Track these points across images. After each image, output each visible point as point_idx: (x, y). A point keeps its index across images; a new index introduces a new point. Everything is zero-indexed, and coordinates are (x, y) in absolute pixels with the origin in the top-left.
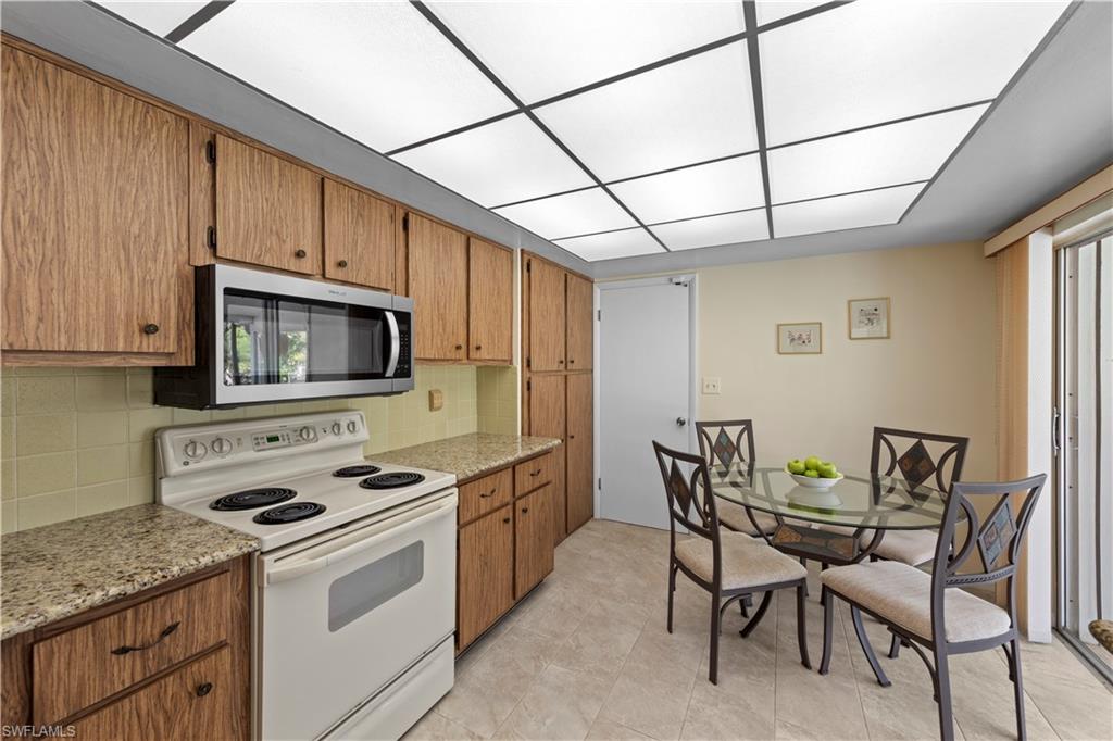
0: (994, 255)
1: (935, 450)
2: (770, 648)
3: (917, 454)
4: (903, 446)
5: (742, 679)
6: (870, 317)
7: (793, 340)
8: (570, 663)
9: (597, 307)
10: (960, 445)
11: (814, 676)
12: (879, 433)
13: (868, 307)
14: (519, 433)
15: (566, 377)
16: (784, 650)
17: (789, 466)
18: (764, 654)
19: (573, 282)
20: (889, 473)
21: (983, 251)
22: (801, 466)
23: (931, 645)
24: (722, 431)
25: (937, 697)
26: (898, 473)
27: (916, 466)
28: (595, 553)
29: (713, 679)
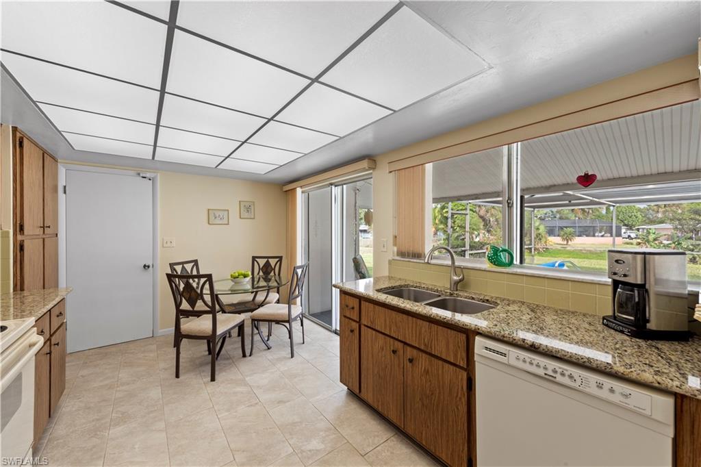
0: (286, 191)
1: (273, 262)
2: (228, 359)
3: (267, 265)
4: (262, 262)
5: (224, 373)
6: (248, 209)
7: (215, 218)
8: (125, 422)
9: (62, 182)
10: (280, 258)
11: (248, 358)
12: (254, 258)
13: (247, 204)
14: (12, 290)
15: (44, 239)
16: (234, 357)
17: (231, 276)
18: (226, 362)
19: (47, 159)
20: (258, 274)
21: (282, 189)
22: (237, 274)
23: (288, 321)
24: (183, 267)
25: (290, 338)
26: (261, 273)
27: (267, 269)
28: (85, 372)
29: (213, 379)
